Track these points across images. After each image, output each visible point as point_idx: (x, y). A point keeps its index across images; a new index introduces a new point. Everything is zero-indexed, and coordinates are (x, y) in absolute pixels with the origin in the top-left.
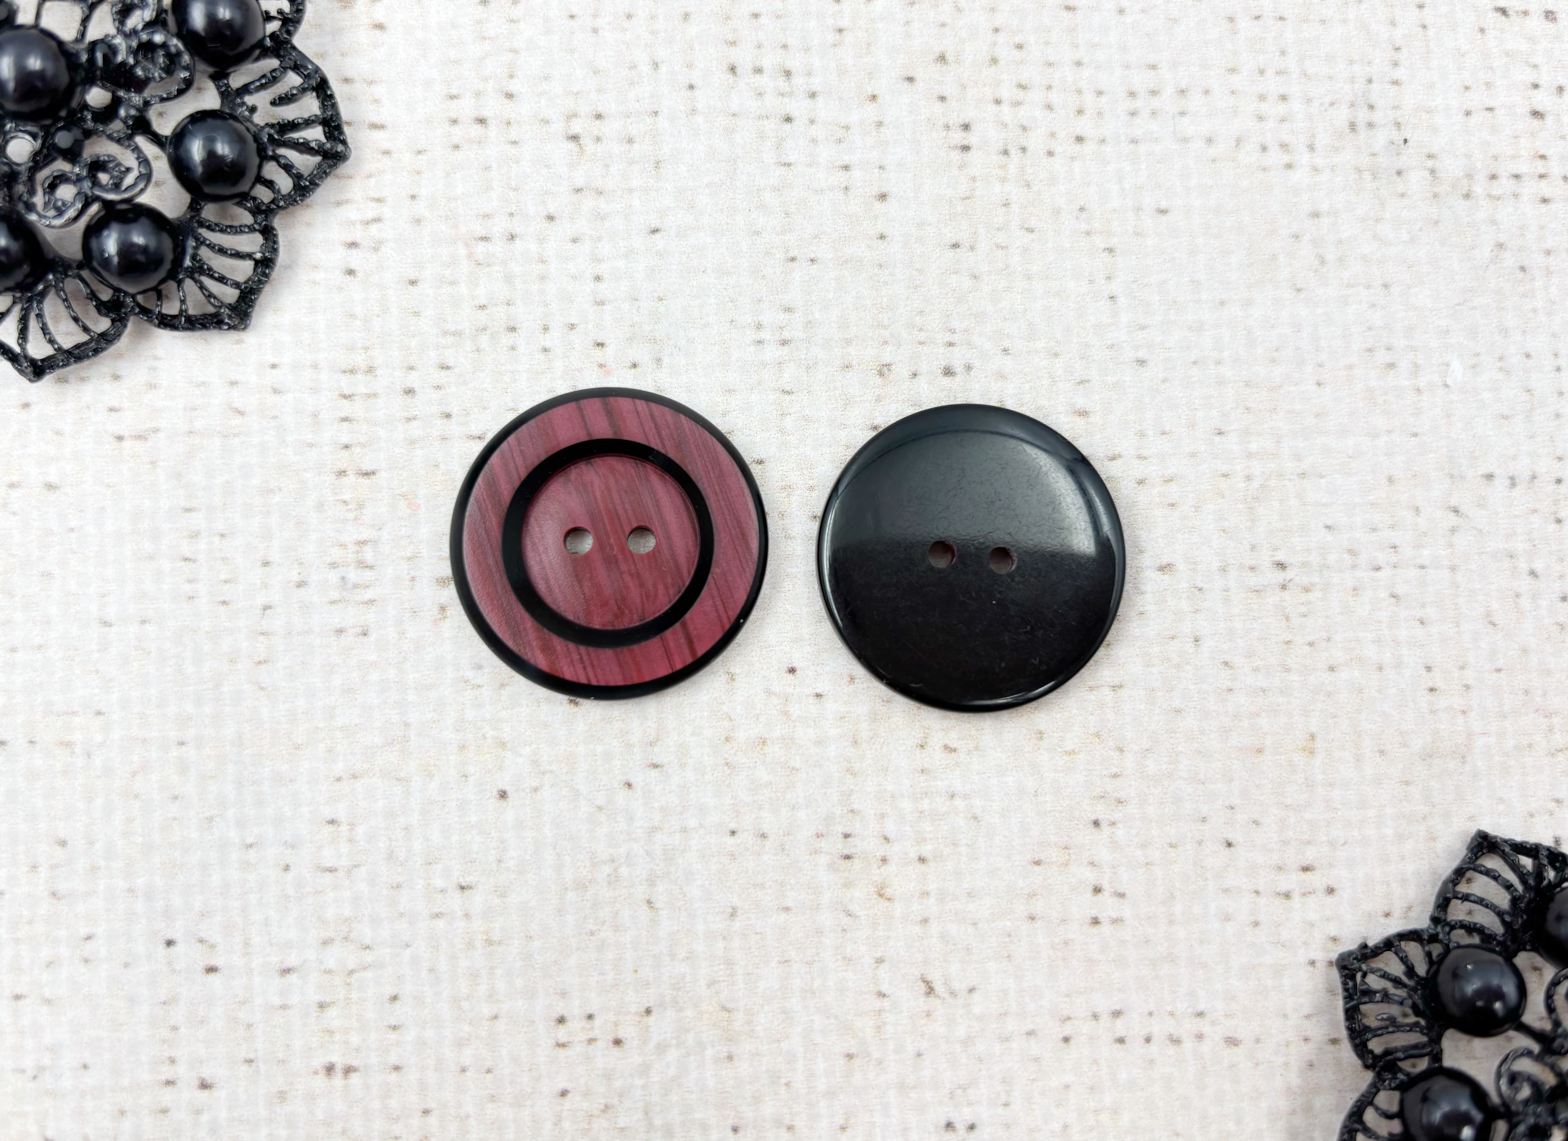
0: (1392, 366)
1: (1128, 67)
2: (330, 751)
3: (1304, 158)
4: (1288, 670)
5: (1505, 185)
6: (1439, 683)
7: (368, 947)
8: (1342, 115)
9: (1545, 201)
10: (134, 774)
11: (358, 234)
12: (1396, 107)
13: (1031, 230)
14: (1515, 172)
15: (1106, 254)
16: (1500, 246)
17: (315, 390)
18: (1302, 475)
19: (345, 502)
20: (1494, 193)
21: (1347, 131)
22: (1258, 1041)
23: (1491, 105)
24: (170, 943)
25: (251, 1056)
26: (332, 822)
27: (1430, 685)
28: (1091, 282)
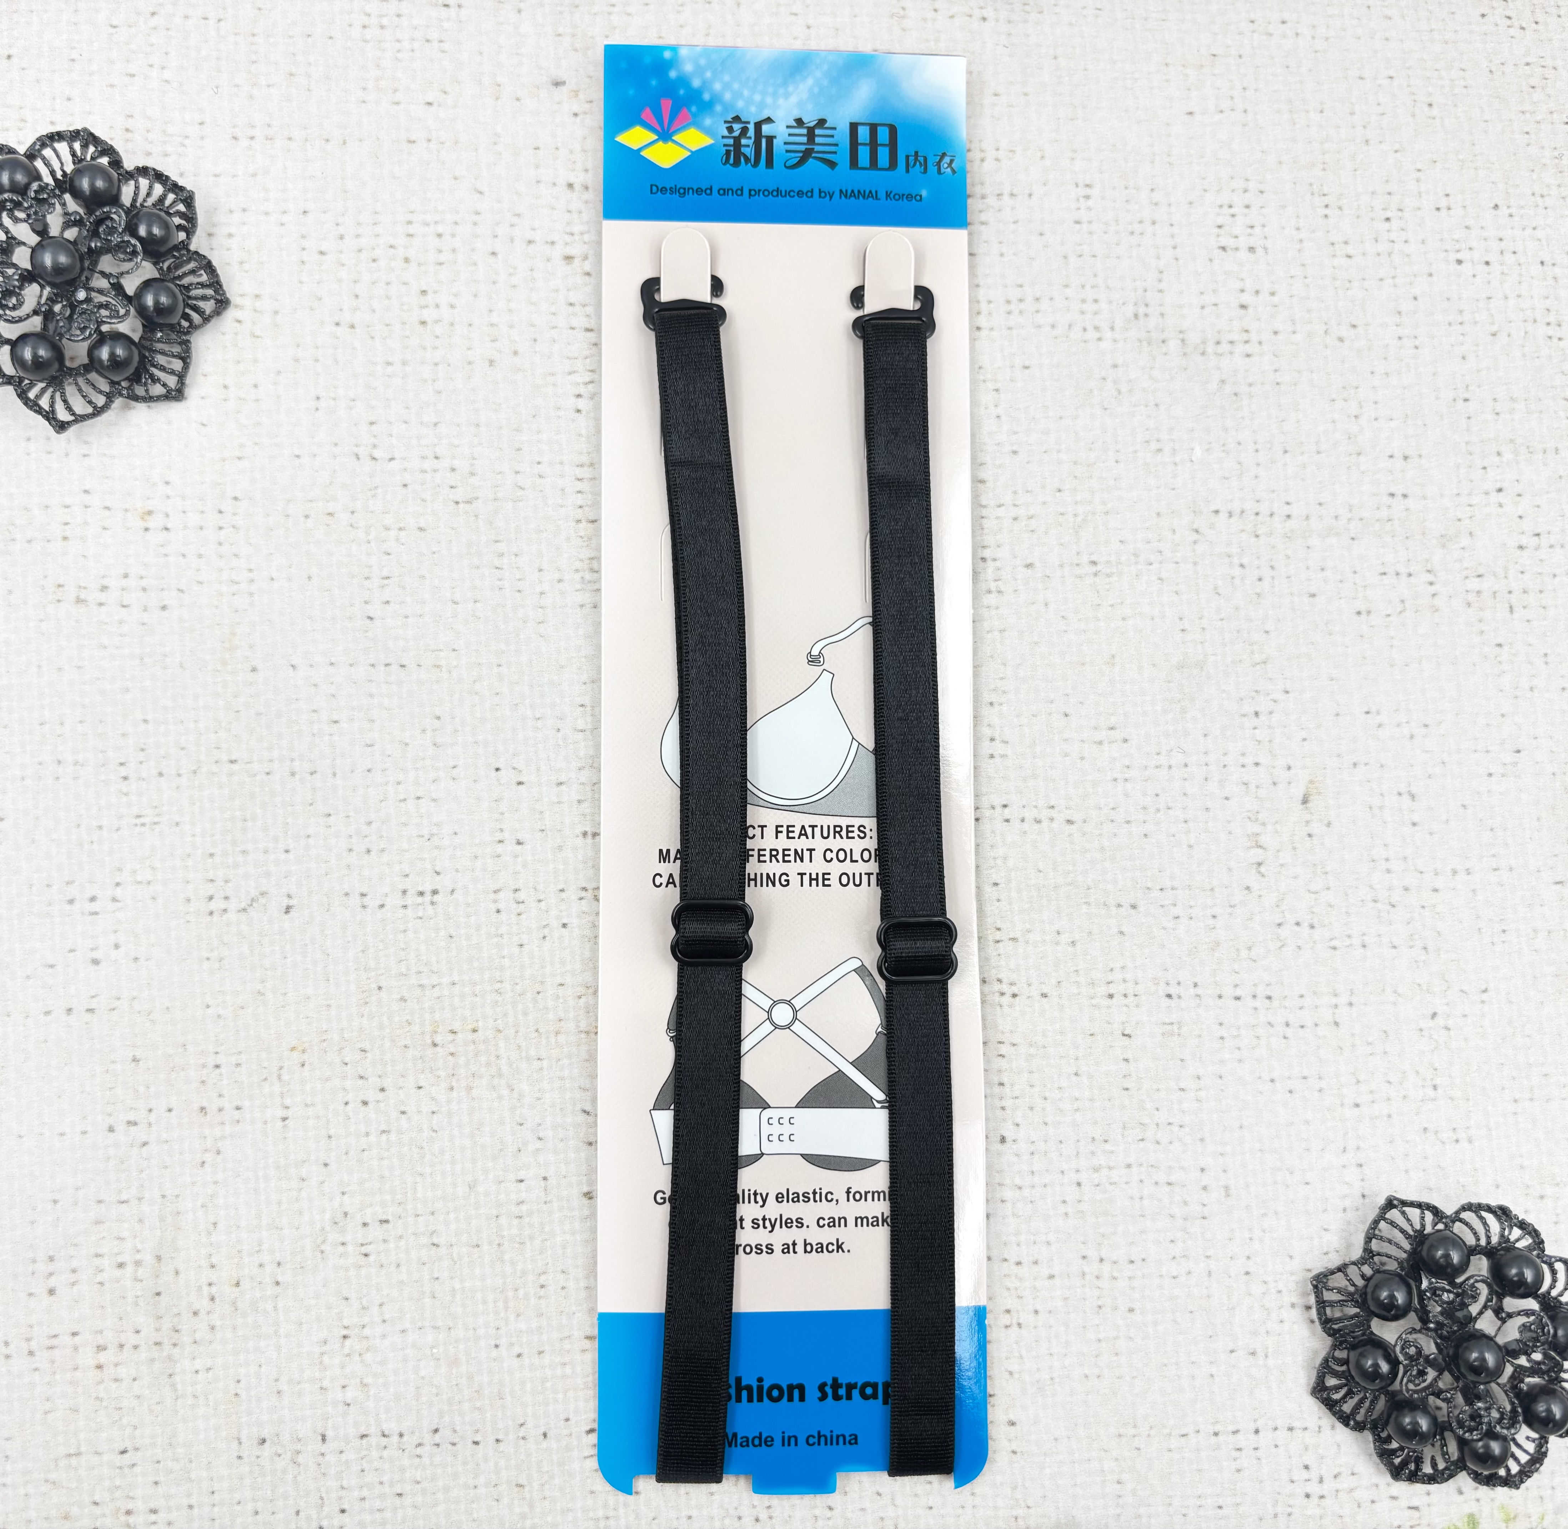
1: (1006, 287)
4: (1098, 620)
8: (1130, 310)
9: (1248, 356)
10: (475, 682)
11: (582, 390)
12: (1161, 305)
16: (1223, 381)
17: (562, 476)
18: (1107, 513)
27: (1182, 627)
28: (986, 408)
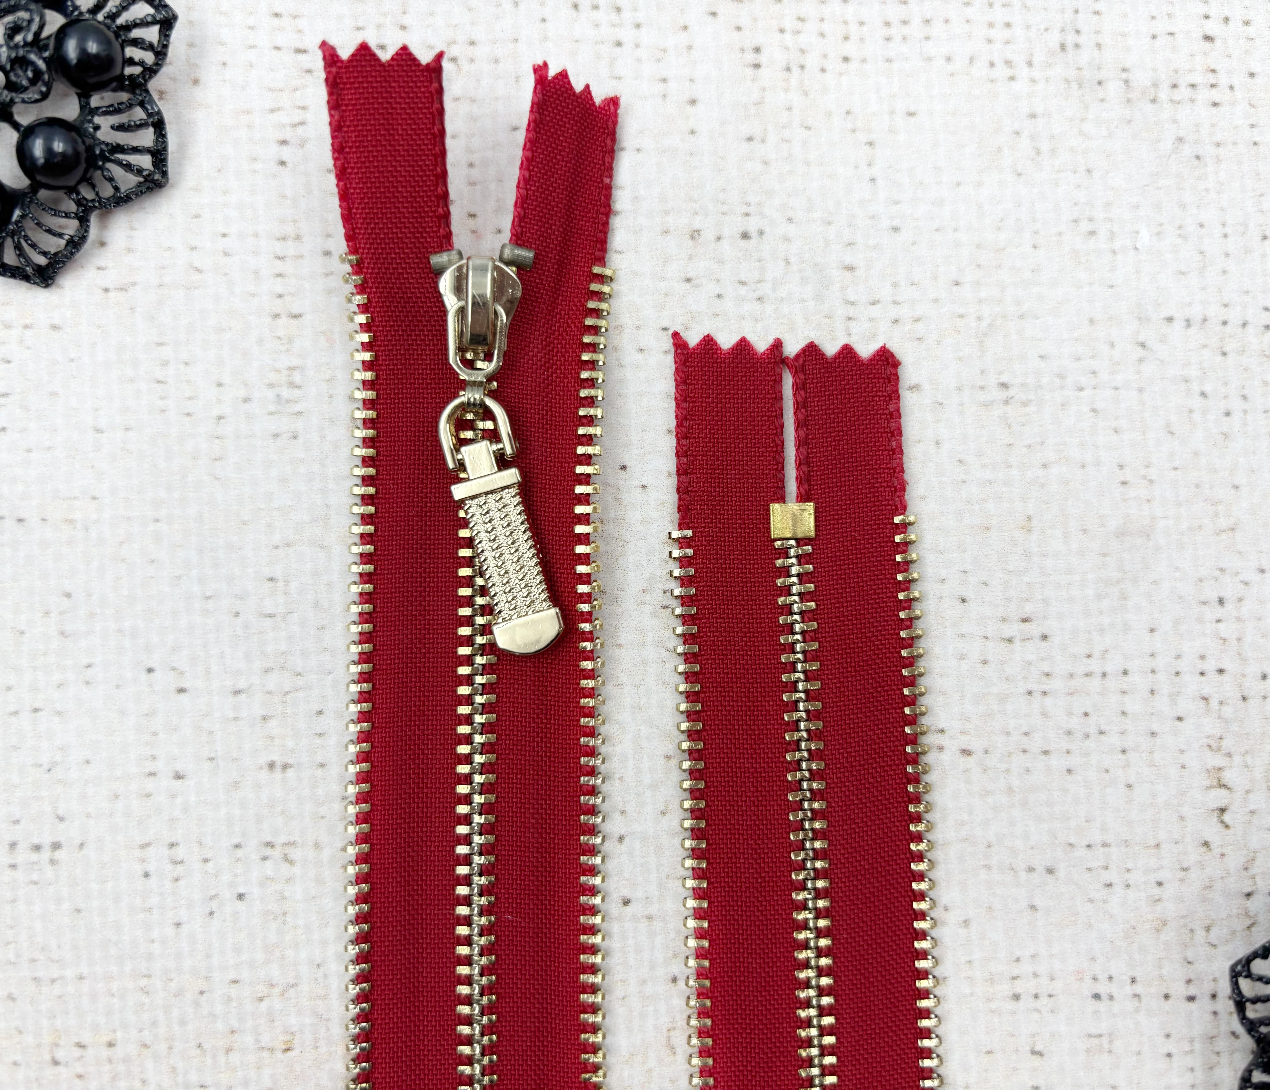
0: (1092, 233)
2: (269, 526)
3: (1023, 72)
5: (1184, 92)
6: (1129, 478)
7: (299, 674)
13: (808, 128)
14: (1192, 82)
15: (868, 146)
19: (279, 338)
20: (1175, 98)
21: (1059, 51)
22: (986, 752)
23: (1172, 31)
24: (150, 670)
25: (213, 755)
26: (271, 579)
